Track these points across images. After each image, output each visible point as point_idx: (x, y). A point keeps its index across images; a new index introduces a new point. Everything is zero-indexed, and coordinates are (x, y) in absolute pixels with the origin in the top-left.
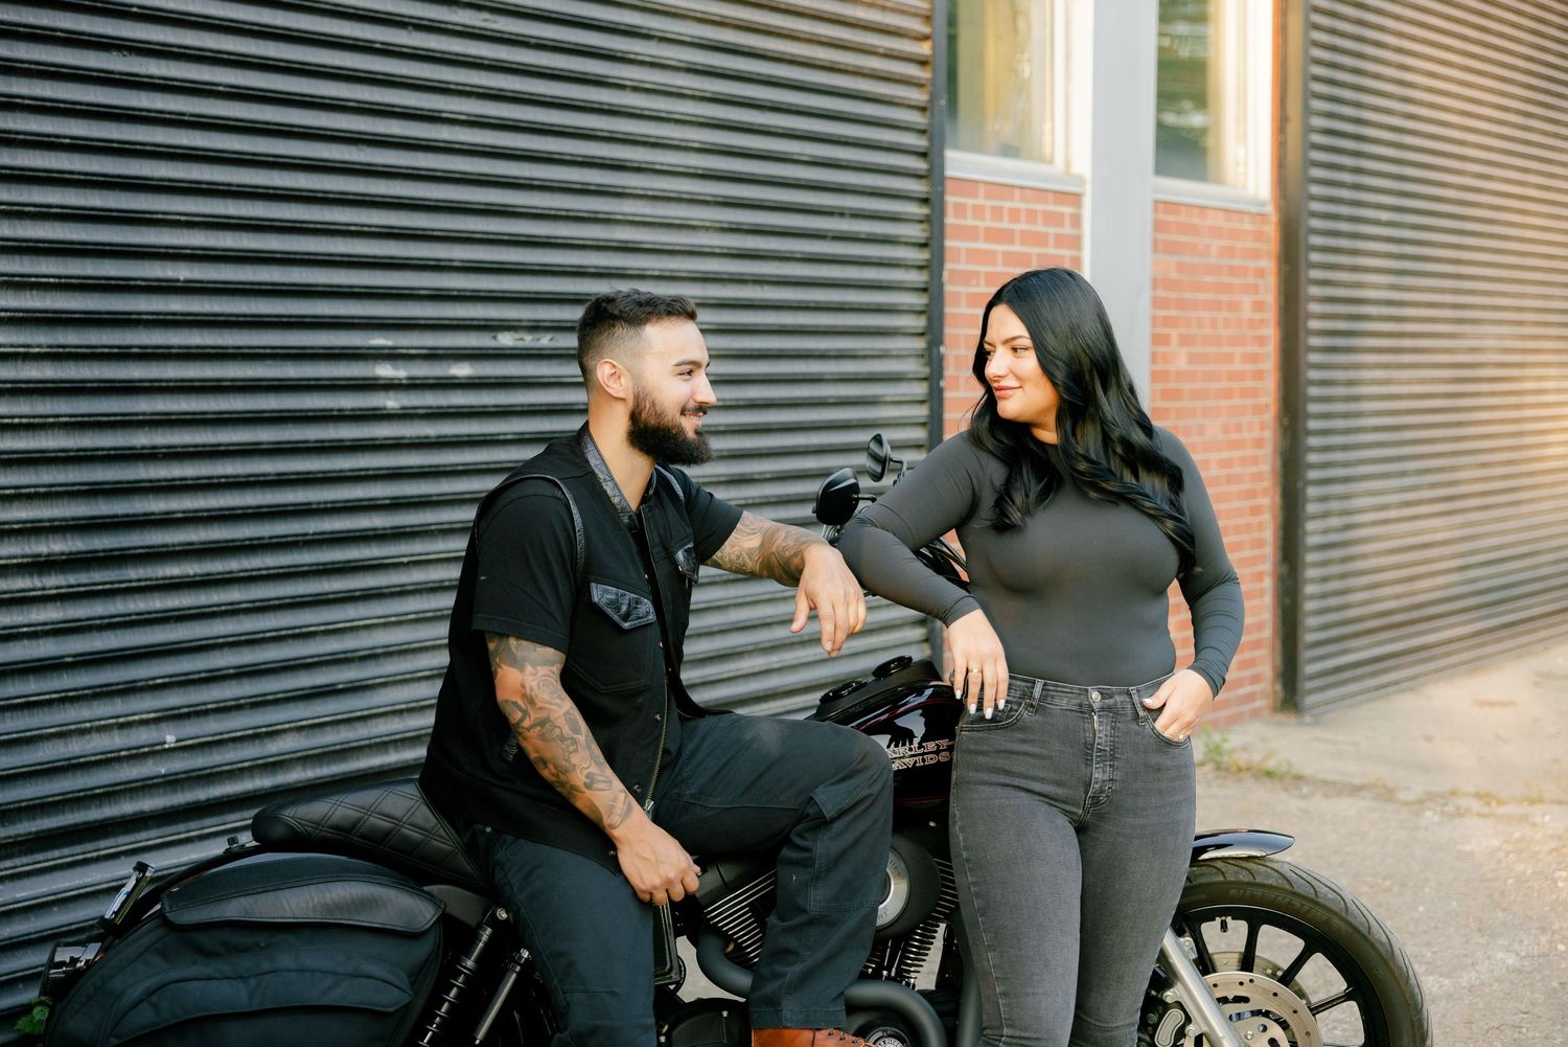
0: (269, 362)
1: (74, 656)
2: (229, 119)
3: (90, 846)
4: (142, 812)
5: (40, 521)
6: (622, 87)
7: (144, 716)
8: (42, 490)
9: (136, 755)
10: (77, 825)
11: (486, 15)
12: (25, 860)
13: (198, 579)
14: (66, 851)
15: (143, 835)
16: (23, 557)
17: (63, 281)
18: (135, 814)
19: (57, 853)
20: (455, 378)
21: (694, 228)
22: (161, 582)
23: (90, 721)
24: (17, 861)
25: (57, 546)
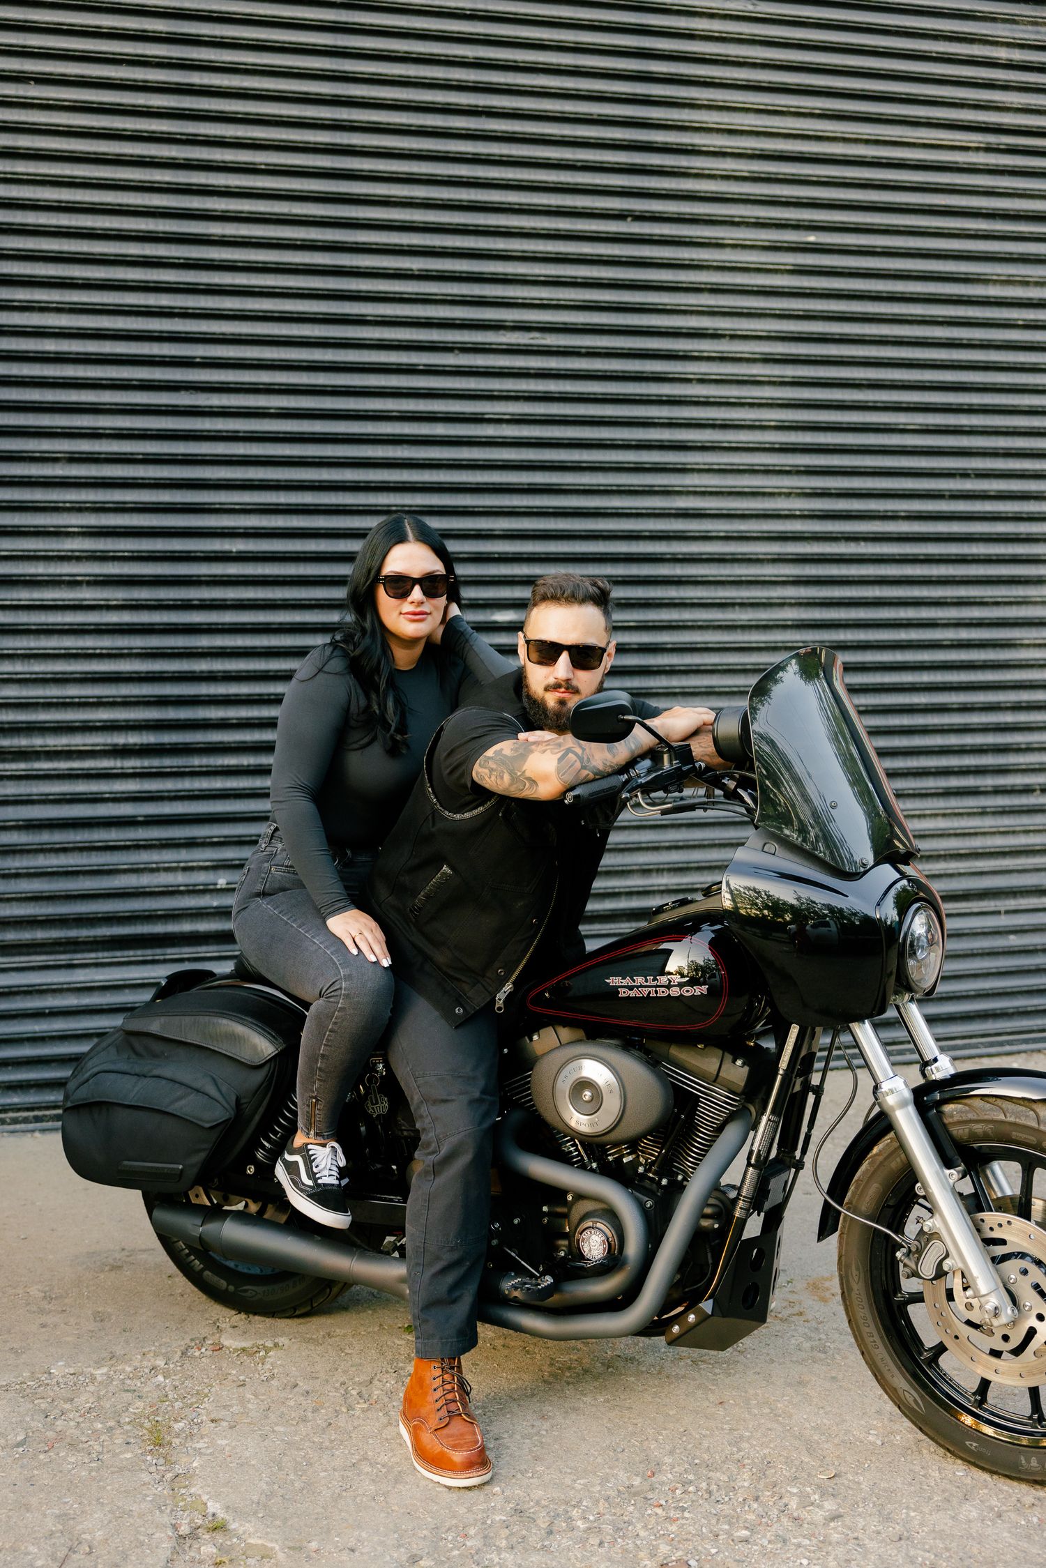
0: (316, 611)
1: (145, 816)
2: (279, 433)
3: (158, 951)
4: (197, 932)
5: (117, 721)
6: (688, 381)
7: (201, 864)
8: (119, 700)
9: (193, 891)
10: (143, 935)
11: (536, 335)
12: (106, 954)
13: (252, 768)
14: (139, 952)
15: (204, 948)
16: (104, 745)
17: (135, 554)
18: (192, 932)
19: (131, 953)
20: (496, 622)
21: (771, 495)
22: (220, 769)
23: (156, 863)
24: (100, 954)
25: (133, 739)
